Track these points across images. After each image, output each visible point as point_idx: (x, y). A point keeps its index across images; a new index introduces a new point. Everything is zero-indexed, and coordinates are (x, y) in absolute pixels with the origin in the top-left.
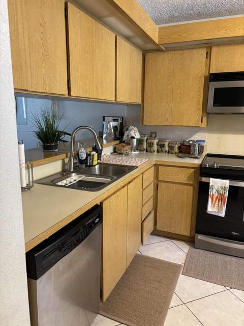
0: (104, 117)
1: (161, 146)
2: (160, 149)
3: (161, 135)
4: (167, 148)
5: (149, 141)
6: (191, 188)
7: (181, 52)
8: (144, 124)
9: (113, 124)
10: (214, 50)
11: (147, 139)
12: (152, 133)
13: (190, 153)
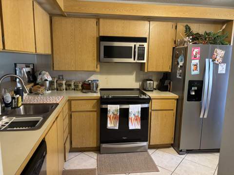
0: (15, 65)
1: (69, 85)
2: (68, 88)
3: (66, 77)
4: (73, 87)
5: (59, 82)
6: (96, 113)
7: (79, 19)
8: (55, 69)
9: (25, 70)
10: (101, 21)
11: (57, 81)
12: (59, 76)
13: (90, 89)
